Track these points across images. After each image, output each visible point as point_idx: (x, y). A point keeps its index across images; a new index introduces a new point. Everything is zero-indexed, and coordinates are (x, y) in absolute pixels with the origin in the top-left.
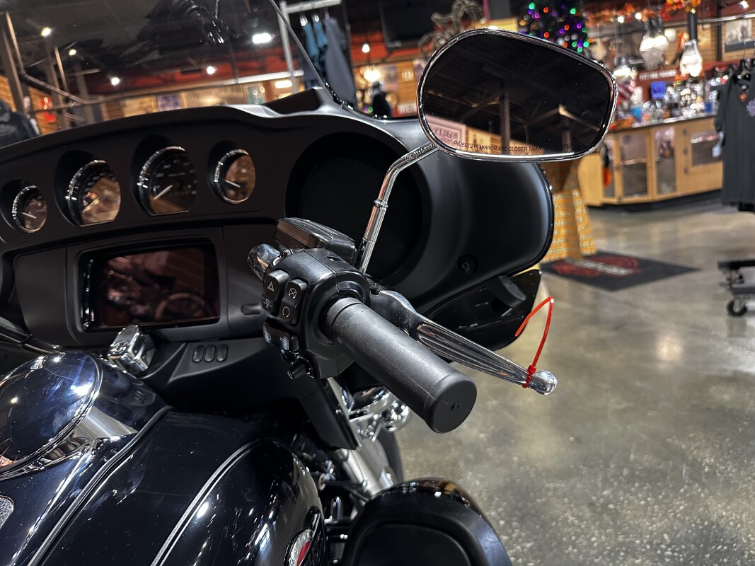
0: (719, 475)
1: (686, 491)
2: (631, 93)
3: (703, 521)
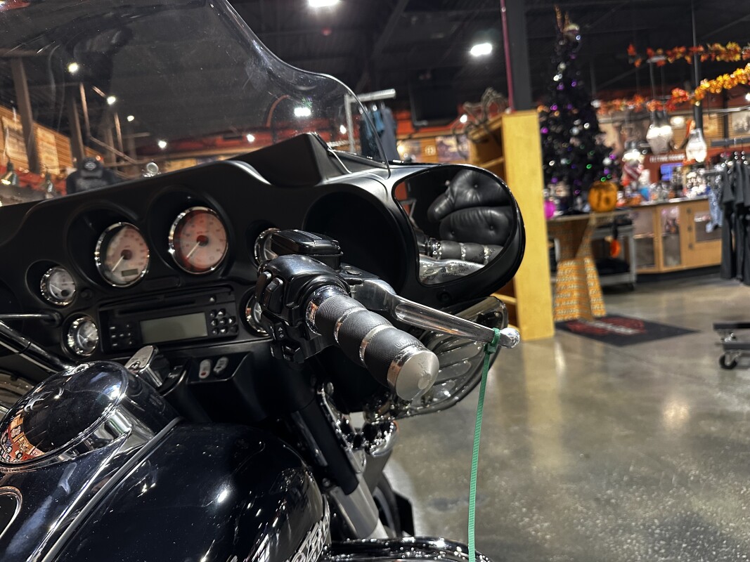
0: (701, 482)
1: (674, 492)
2: (639, 175)
3: (686, 512)
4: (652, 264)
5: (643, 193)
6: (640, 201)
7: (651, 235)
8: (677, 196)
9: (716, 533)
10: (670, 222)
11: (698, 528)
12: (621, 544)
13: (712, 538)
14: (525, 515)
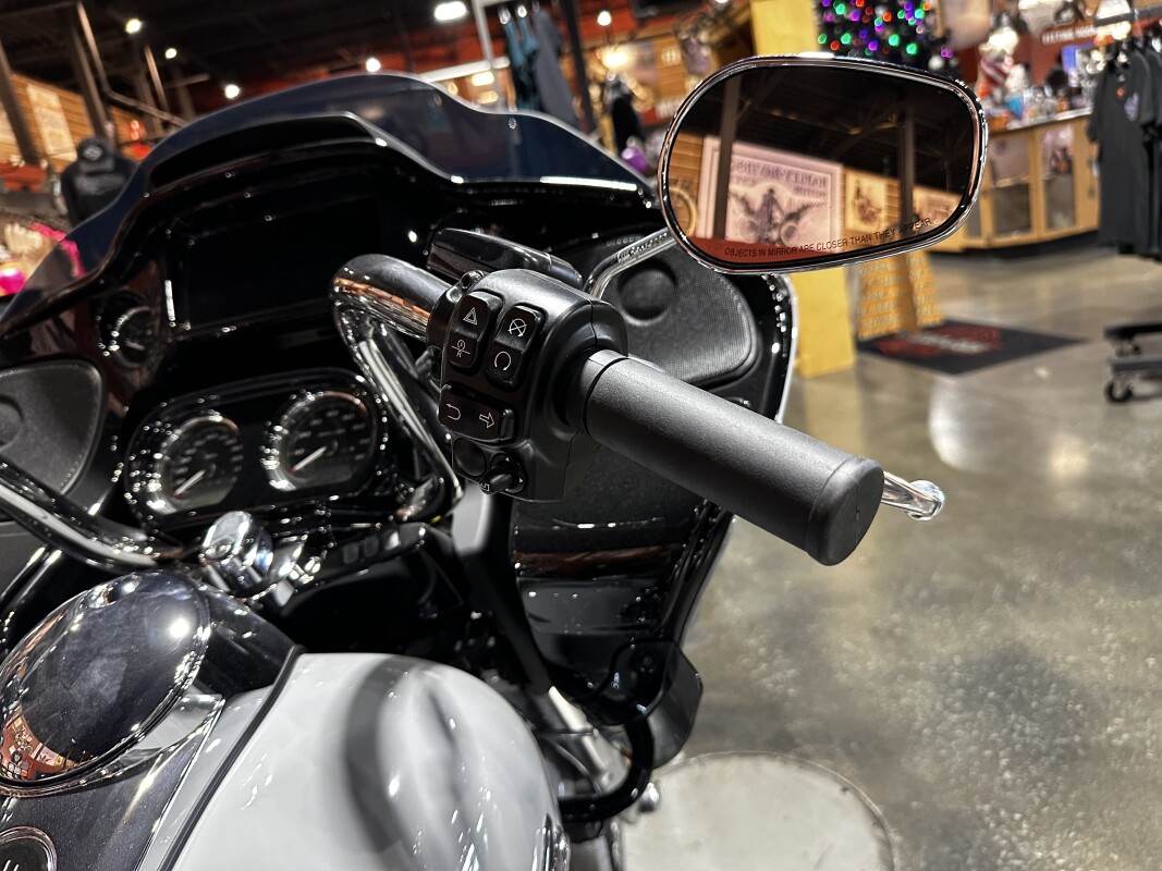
0: (1037, 593)
1: (993, 611)
2: (1005, 76)
3: (1005, 642)
4: (1027, 227)
5: (1014, 108)
6: (1006, 123)
7: (1024, 179)
8: (1072, 107)
9: (1043, 672)
10: (1059, 154)
11: (1017, 667)
12: (897, 697)
13: (1035, 682)
14: (761, 659)
